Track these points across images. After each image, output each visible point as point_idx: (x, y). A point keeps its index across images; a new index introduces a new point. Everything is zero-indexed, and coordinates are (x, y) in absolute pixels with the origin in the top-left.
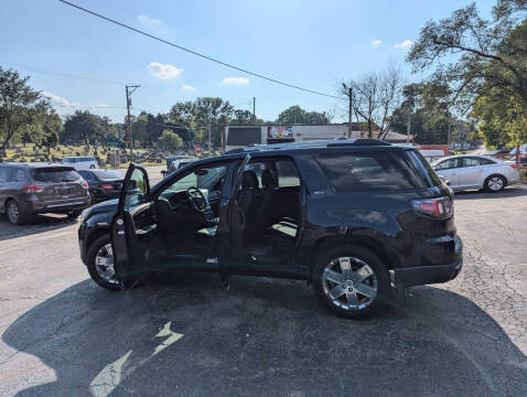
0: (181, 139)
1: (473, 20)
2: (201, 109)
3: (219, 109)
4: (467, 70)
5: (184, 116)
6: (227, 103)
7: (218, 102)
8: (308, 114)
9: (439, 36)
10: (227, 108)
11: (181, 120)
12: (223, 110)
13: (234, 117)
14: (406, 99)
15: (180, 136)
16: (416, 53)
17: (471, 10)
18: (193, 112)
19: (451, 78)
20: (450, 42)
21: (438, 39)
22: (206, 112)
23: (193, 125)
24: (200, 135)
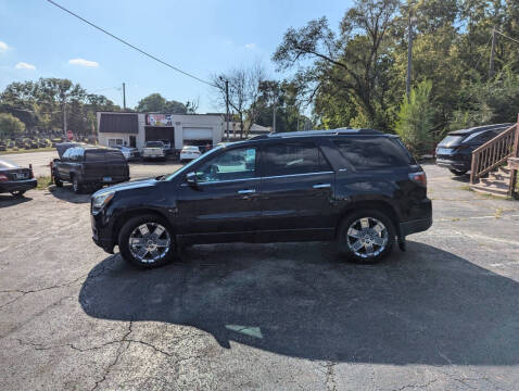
0: (22, 125)
1: (324, 32)
2: (46, 91)
3: (68, 92)
4: (321, 73)
5: (22, 97)
6: (78, 86)
7: (66, 85)
8: (168, 103)
9: (299, 41)
10: (78, 91)
11: (22, 102)
12: (73, 93)
13: (86, 101)
14: (261, 94)
15: (21, 120)
16: (280, 55)
17: (323, 21)
18: (34, 94)
19: (309, 80)
20: (307, 48)
21: (298, 44)
22: (53, 94)
23: (37, 109)
24: (47, 119)
